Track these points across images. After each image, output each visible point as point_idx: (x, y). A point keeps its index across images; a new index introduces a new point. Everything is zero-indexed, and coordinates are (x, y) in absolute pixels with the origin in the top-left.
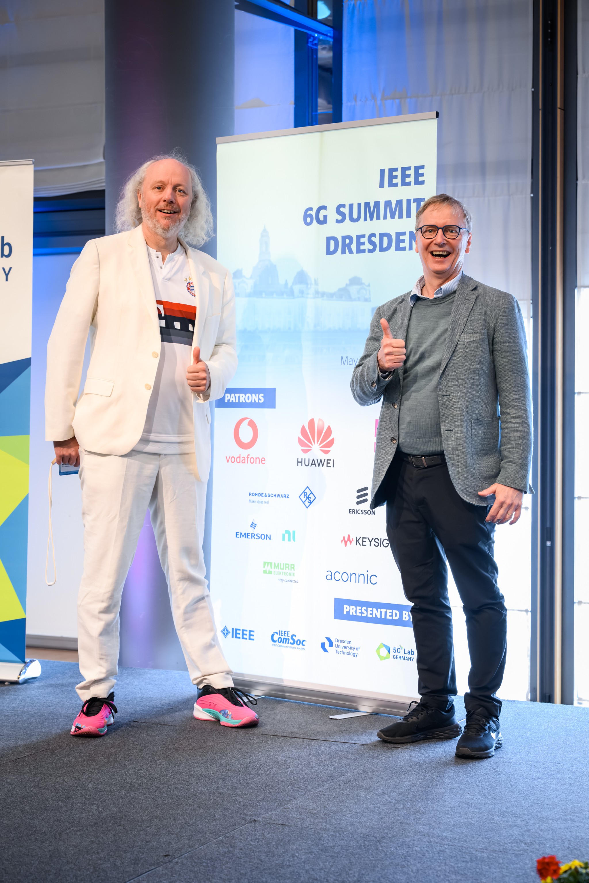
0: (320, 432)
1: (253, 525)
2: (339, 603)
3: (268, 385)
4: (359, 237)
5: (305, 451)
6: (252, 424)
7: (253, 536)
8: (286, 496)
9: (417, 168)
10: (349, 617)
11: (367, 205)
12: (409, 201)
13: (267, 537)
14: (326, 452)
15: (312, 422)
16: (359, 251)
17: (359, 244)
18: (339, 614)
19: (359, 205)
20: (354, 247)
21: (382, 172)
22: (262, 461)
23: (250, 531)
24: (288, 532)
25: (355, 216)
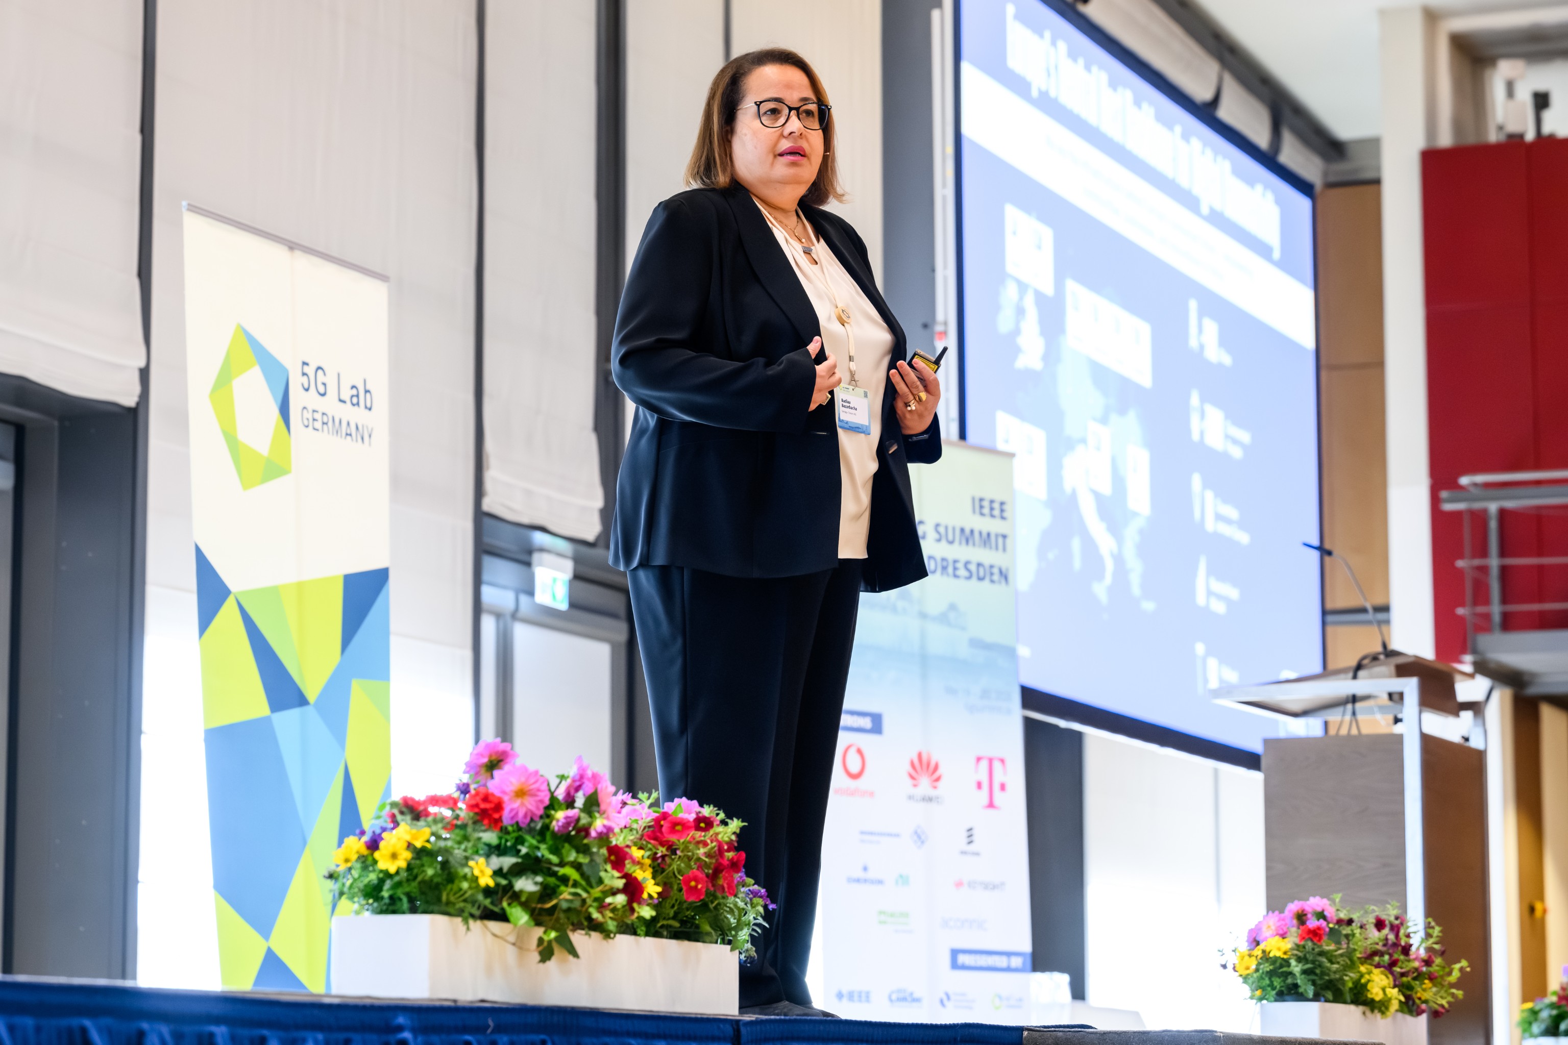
0: (928, 765)
1: (865, 869)
2: (955, 953)
3: (874, 708)
4: (955, 562)
5: (915, 786)
6: (859, 752)
7: (865, 881)
8: (897, 835)
9: (1002, 504)
10: (964, 967)
11: (962, 530)
12: (997, 536)
13: (880, 882)
14: (935, 787)
15: (920, 756)
16: (956, 576)
17: (955, 569)
18: (955, 965)
19: (954, 529)
20: (950, 570)
21: (973, 499)
22: (872, 794)
23: (860, 874)
24: (901, 876)
25: (950, 538)
